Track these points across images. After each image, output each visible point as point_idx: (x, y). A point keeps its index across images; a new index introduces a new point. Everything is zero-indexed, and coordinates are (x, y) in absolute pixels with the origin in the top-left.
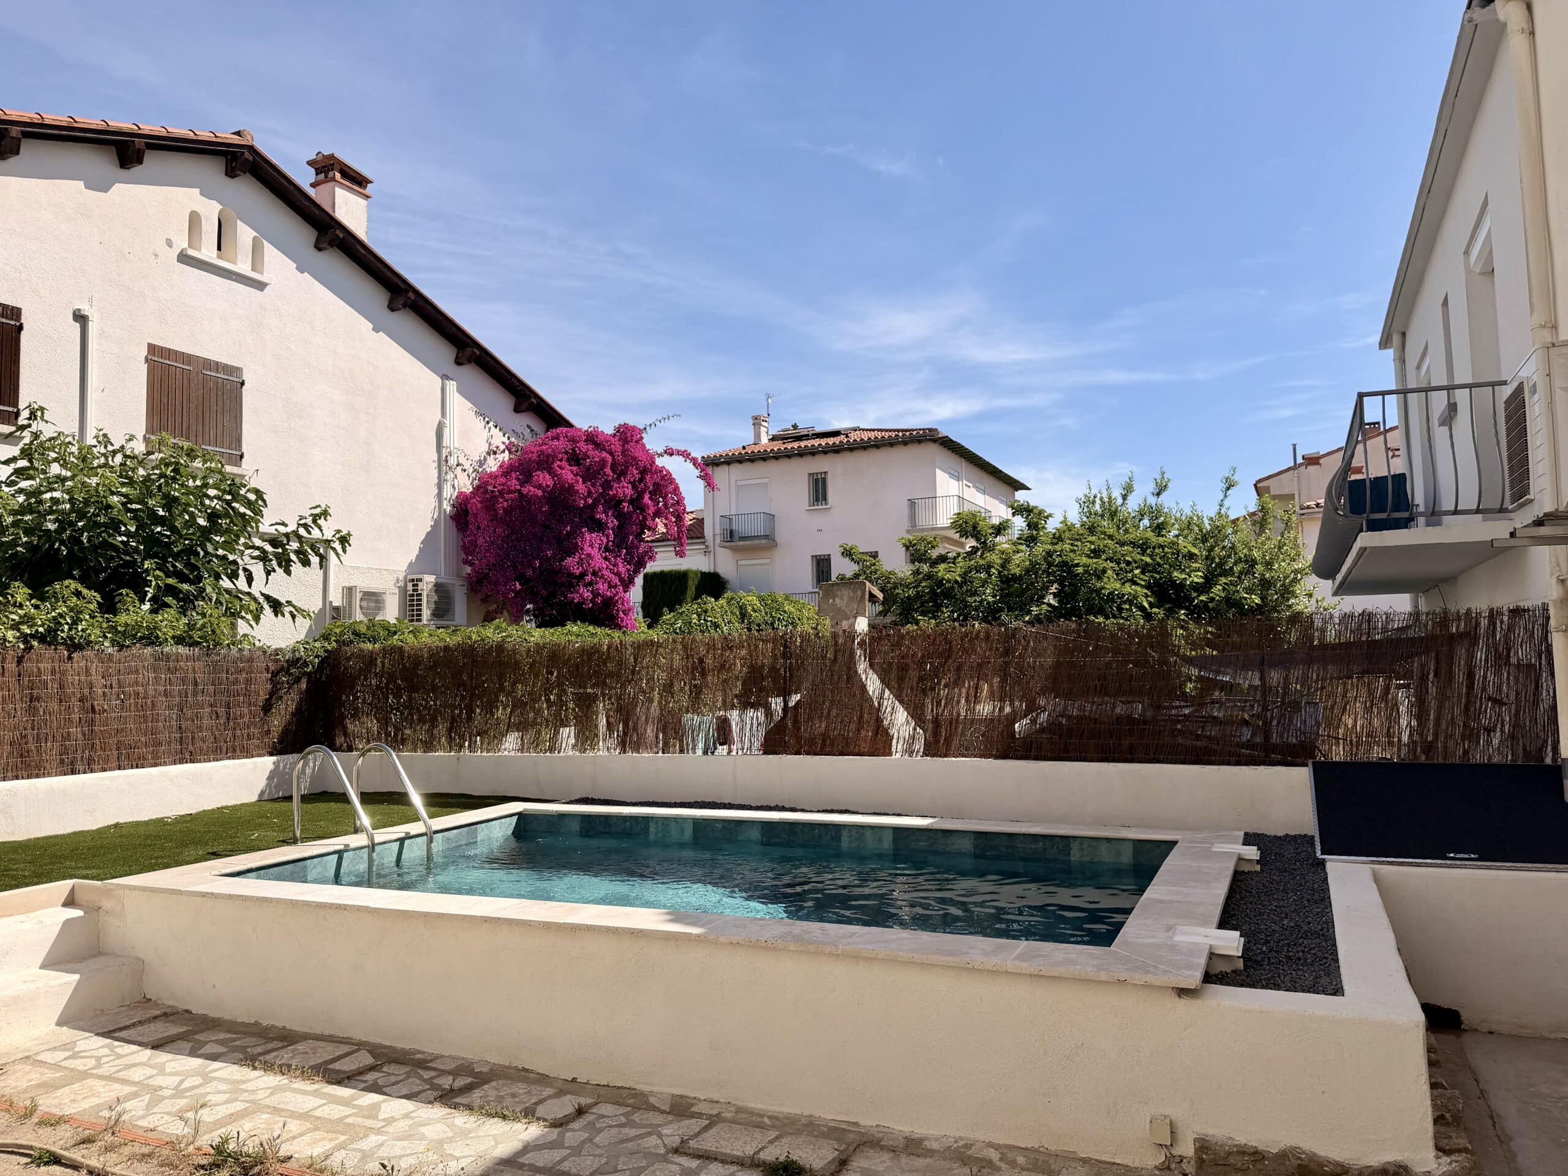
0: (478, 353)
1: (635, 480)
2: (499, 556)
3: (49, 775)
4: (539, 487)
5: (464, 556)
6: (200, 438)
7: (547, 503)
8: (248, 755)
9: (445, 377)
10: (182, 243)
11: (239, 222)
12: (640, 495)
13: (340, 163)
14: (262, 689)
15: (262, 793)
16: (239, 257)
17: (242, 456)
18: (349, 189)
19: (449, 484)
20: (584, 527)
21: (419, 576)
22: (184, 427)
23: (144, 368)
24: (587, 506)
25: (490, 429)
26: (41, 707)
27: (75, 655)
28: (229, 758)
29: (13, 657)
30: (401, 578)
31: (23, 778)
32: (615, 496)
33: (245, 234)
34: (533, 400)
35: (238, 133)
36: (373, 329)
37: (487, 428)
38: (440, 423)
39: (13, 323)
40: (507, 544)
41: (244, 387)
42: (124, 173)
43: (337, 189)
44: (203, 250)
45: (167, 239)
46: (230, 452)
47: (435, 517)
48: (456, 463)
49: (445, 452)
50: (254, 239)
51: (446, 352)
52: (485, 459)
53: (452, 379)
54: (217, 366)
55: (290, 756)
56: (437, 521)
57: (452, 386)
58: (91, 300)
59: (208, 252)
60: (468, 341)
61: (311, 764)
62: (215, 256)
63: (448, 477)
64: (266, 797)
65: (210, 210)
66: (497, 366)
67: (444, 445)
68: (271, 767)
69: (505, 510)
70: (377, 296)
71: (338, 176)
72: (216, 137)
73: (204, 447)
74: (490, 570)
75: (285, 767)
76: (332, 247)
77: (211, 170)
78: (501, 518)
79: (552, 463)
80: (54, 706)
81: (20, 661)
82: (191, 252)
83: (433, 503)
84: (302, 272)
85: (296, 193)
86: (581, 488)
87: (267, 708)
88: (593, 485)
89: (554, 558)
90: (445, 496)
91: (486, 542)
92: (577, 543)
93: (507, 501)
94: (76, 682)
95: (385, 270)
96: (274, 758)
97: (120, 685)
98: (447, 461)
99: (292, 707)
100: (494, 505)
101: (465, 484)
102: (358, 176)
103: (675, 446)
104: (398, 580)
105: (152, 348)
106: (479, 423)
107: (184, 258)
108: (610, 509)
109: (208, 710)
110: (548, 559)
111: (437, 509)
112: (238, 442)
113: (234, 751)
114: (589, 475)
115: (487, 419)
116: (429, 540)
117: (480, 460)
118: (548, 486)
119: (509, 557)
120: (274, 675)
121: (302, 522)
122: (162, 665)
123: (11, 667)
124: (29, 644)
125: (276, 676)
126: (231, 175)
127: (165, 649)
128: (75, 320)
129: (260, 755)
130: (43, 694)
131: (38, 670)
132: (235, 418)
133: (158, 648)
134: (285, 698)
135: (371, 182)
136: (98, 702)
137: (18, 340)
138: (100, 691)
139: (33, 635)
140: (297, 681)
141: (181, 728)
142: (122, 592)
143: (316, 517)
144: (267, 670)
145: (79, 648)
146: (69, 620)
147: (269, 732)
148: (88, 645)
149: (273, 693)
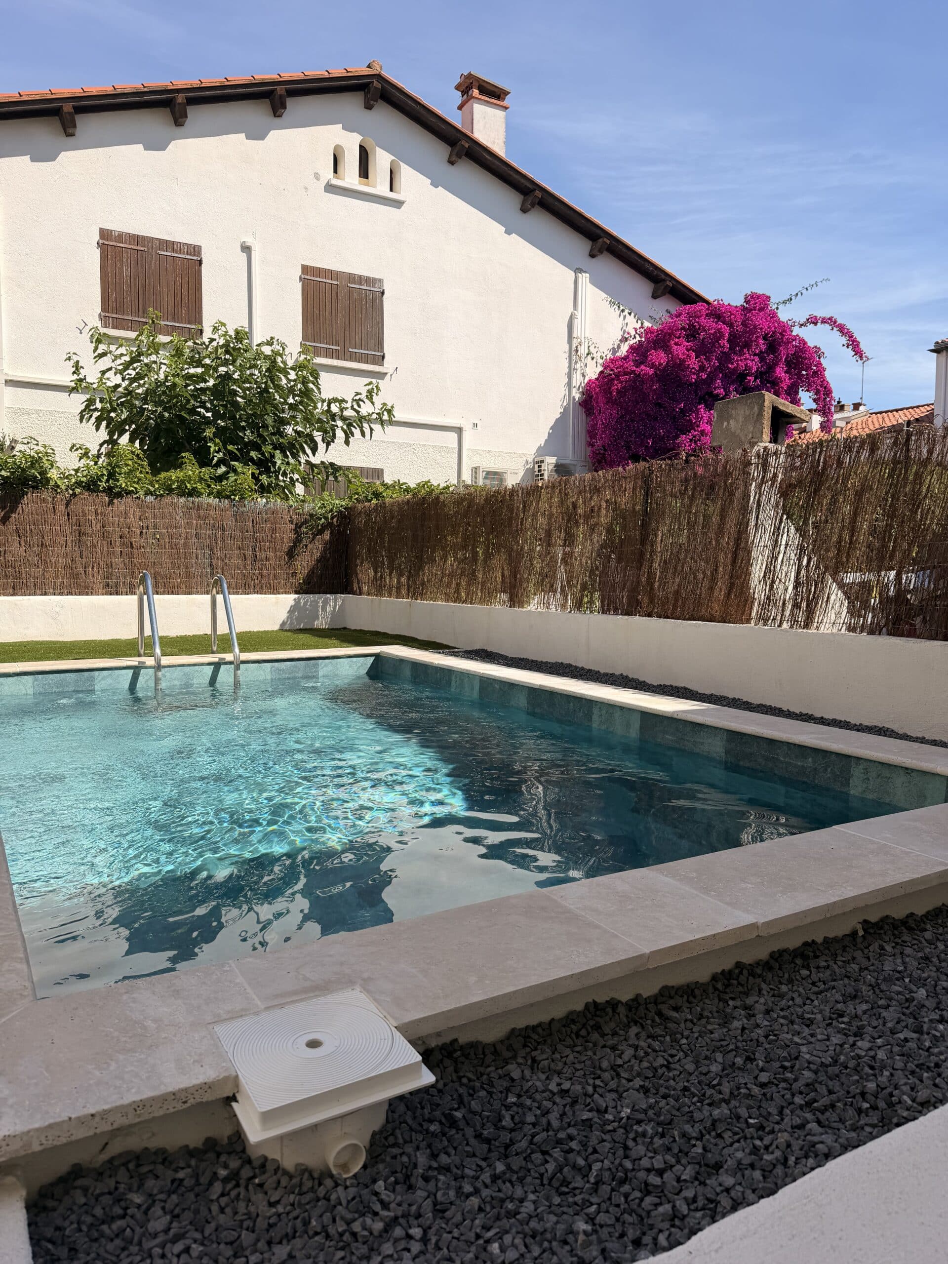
0: (608, 242)
1: (761, 352)
2: (614, 436)
3: (97, 594)
4: (653, 366)
5: (589, 439)
6: (347, 342)
7: (658, 381)
8: (272, 590)
9: (578, 270)
10: (328, 173)
11: (377, 148)
12: (771, 368)
13: (478, 79)
14: (286, 537)
15: (283, 624)
16: (378, 180)
17: (383, 357)
18: (487, 103)
19: (578, 372)
20: (700, 403)
21: (542, 458)
22: (334, 333)
23: (299, 285)
24: (700, 382)
25: (625, 317)
26: (88, 540)
27: (115, 501)
28: (254, 593)
29: (62, 500)
30: (530, 460)
31: (76, 594)
32: (736, 369)
33: (382, 160)
34: (668, 283)
35: (369, 66)
36: (505, 232)
37: (622, 317)
38: (572, 315)
39: (195, 258)
40: (621, 424)
41: (385, 296)
42: (277, 121)
43: (475, 105)
44: (347, 179)
45: (315, 173)
46: (373, 353)
47: (565, 404)
48: (587, 351)
49: (575, 343)
50: (392, 162)
51: (579, 246)
52: (619, 347)
53: (585, 272)
54: (361, 279)
55: (311, 596)
56: (566, 409)
57: (584, 278)
58: (254, 233)
59: (351, 177)
60: (598, 231)
61: (332, 604)
62: (357, 182)
63: (578, 366)
64: (287, 627)
65: (351, 143)
66: (629, 253)
67: (575, 335)
68: (293, 603)
69: (619, 391)
70: (510, 199)
71: (476, 92)
72: (348, 72)
73: (351, 350)
74: (605, 450)
75: (305, 603)
76: (460, 158)
77: (351, 104)
78: (616, 400)
79: (669, 341)
80: (98, 539)
81: (67, 505)
82: (335, 182)
83: (563, 391)
84: (436, 187)
85: (422, 111)
86: (693, 362)
87: (291, 554)
88: (708, 359)
89: (668, 437)
90: (574, 384)
91: (603, 423)
92: (690, 420)
93: (621, 383)
94: (116, 523)
95: (512, 173)
96: (296, 596)
97: (155, 527)
98: (577, 351)
99: (317, 555)
100: (610, 388)
101: (593, 371)
102: (496, 90)
103: (820, 314)
104: (527, 462)
105: (305, 269)
106: (614, 312)
107: (330, 188)
108: (732, 383)
109: (237, 552)
110: (662, 438)
111: (567, 397)
112: (379, 344)
113: (262, 587)
114: (703, 350)
115: (622, 308)
116: (559, 426)
117: (613, 348)
118: (660, 364)
119: (622, 437)
120: (298, 526)
121: (357, 398)
122: (194, 512)
123: (60, 508)
124: (78, 491)
125: (300, 527)
126: (368, 107)
127: (197, 500)
128: (242, 251)
129: (285, 593)
130: (89, 530)
131: (83, 511)
132: (377, 323)
133: (191, 499)
134: (310, 546)
135: (509, 93)
136: (136, 540)
137: (200, 271)
138: (138, 531)
139: (79, 484)
140: (321, 532)
141: (211, 565)
142: (183, 455)
143: (370, 393)
144: (291, 522)
145: (119, 495)
146: (105, 472)
147: (294, 574)
148: (127, 494)
149: (297, 541)
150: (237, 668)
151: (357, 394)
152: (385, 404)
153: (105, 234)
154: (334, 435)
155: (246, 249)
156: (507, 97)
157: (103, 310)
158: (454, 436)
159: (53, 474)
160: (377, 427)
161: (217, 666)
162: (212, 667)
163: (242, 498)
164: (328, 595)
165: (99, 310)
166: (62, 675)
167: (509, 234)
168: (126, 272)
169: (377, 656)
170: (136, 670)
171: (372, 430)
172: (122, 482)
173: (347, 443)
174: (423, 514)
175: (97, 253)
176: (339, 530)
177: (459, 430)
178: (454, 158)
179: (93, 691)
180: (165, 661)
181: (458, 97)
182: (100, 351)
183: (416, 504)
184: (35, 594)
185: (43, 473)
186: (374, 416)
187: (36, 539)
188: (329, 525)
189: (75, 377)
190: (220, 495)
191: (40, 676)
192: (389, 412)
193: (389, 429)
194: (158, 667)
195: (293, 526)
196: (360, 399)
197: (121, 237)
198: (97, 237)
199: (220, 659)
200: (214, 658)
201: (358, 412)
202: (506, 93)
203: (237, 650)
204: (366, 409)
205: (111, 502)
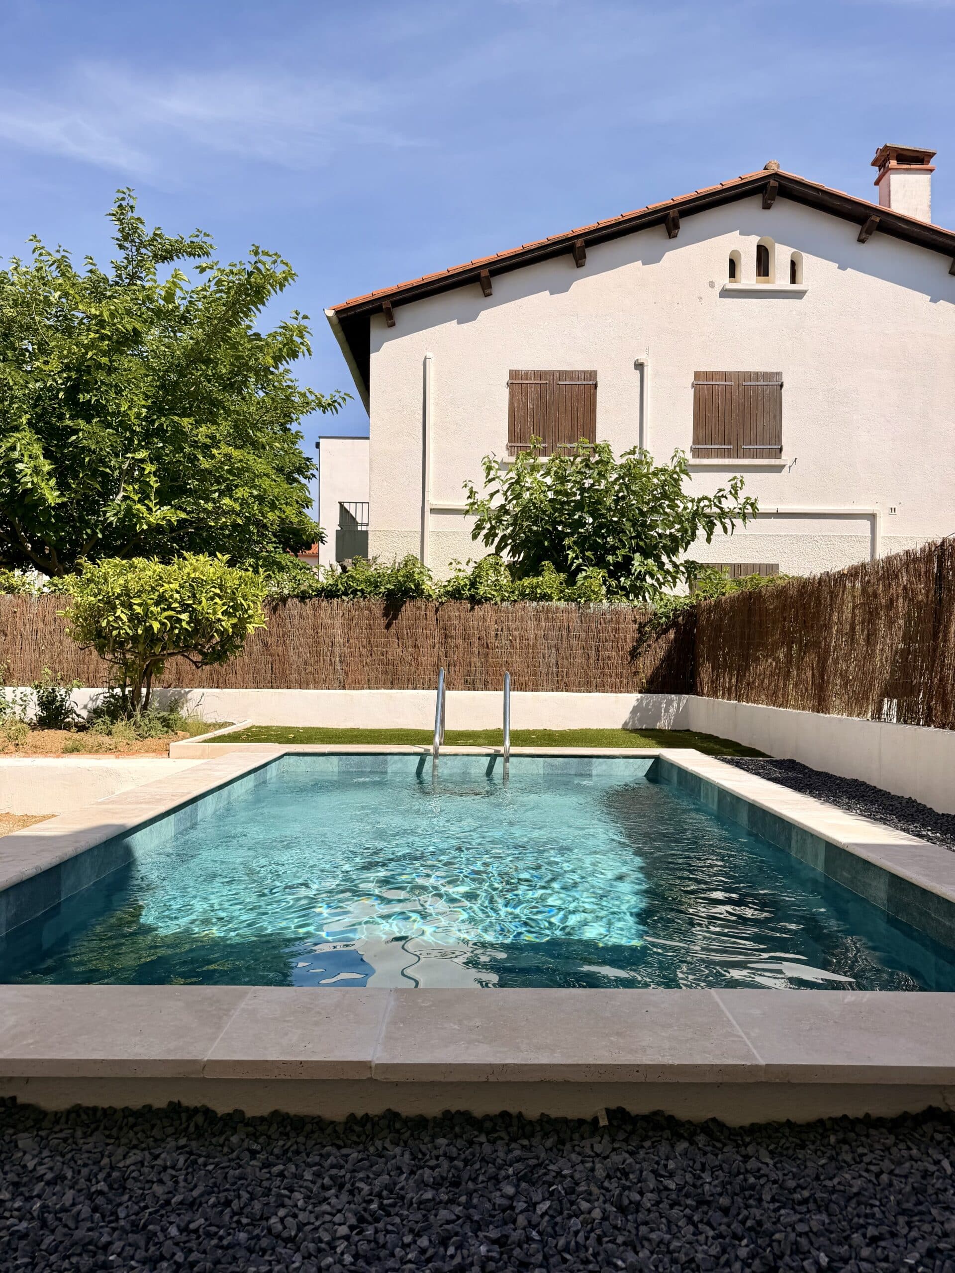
6: (741, 440)
8: (615, 689)
10: (724, 280)
11: (777, 245)
13: (895, 149)
14: (629, 637)
15: (626, 724)
16: (778, 275)
17: (781, 450)
18: (907, 171)
22: (726, 433)
23: (691, 392)
26: (452, 642)
27: (476, 607)
28: (599, 691)
29: (433, 607)
33: (781, 255)
35: (765, 168)
36: (931, 301)
39: (591, 382)
41: (783, 388)
42: (672, 242)
43: (893, 176)
44: (744, 281)
45: (710, 282)
46: (771, 447)
50: (793, 255)
54: (757, 375)
55: (655, 696)
58: (647, 351)
59: (747, 281)
61: (675, 705)
62: (754, 282)
64: (630, 727)
65: (747, 247)
68: (635, 703)
70: (936, 266)
71: (893, 163)
72: (742, 179)
73: (745, 447)
75: (648, 704)
76: (871, 234)
77: (749, 209)
80: (460, 641)
81: (437, 611)
82: (732, 286)
84: (844, 269)
85: (826, 198)
87: (634, 653)
94: (476, 626)
95: (935, 237)
96: (639, 696)
97: (509, 629)
99: (661, 654)
102: (919, 155)
105: (698, 375)
107: (726, 293)
109: (581, 651)
112: (778, 437)
113: (603, 686)
120: (642, 626)
121: (720, 494)
122: (543, 615)
123: (431, 614)
124: (444, 599)
125: (644, 627)
126: (767, 207)
127: (547, 604)
128: (636, 369)
129: (627, 692)
130: (453, 633)
131: (449, 617)
132: (775, 417)
133: (541, 603)
134: (654, 646)
135: (934, 154)
136: (492, 641)
137: (595, 394)
138: (493, 633)
139: (447, 593)
140: (665, 631)
141: (557, 664)
142: (543, 563)
143: (734, 487)
144: (635, 621)
145: (479, 602)
146: (468, 583)
147: (636, 673)
148: (486, 600)
149: (640, 641)
150: (507, 760)
151: (720, 490)
152: (748, 498)
153: (513, 374)
154: (694, 535)
155: (639, 366)
156: (932, 160)
157: (510, 441)
158: (867, 524)
159: (428, 586)
160: (738, 522)
161: (494, 757)
162: (489, 758)
163: (588, 600)
164: (673, 696)
165: (506, 441)
166: (362, 757)
167: (936, 302)
168: (530, 405)
169: (657, 759)
170: (423, 756)
171: (733, 525)
172: (482, 590)
173: (709, 540)
174: (750, 610)
175: (506, 391)
176: (685, 628)
177: (872, 518)
178: (864, 236)
179: (386, 773)
180: (443, 749)
181: (875, 172)
182: (491, 477)
183: (744, 599)
184: (408, 688)
185: (418, 585)
186: (737, 510)
187: (411, 642)
188: (674, 624)
189: (471, 501)
190: (569, 599)
191: (344, 757)
192: (752, 505)
193: (752, 523)
194: (436, 755)
195: (637, 626)
196: (723, 496)
197: (527, 374)
198: (506, 378)
199: (496, 751)
200: (491, 750)
201: (721, 508)
202: (931, 155)
203: (507, 743)
204: (729, 504)
205: (472, 609)
